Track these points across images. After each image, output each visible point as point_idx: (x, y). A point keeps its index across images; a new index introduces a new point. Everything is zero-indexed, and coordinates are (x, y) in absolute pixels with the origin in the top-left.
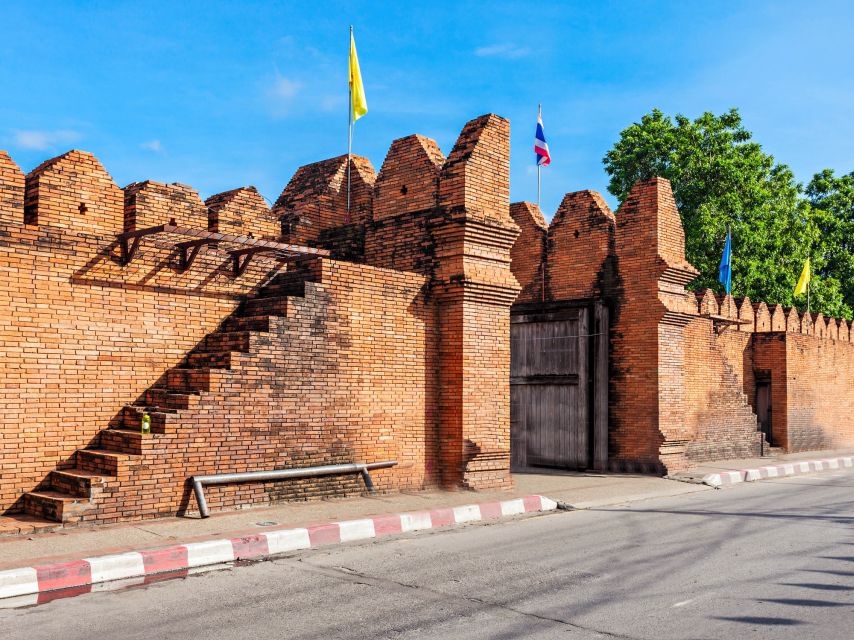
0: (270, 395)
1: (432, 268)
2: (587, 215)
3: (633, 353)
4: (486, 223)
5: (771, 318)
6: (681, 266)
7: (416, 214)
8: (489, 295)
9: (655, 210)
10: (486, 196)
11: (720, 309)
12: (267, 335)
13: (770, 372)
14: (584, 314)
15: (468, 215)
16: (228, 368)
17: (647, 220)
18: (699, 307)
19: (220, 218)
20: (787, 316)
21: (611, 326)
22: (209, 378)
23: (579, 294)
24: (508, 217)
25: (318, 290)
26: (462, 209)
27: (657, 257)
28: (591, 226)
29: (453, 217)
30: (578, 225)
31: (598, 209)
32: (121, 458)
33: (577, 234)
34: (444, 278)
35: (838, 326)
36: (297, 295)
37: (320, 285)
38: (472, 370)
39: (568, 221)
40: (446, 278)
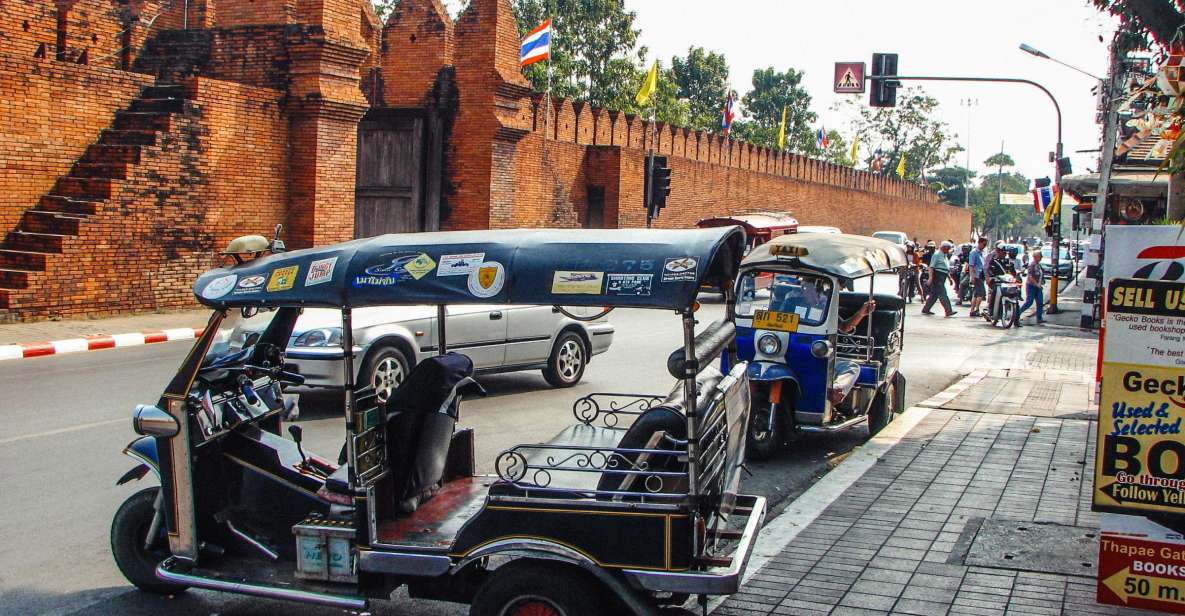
0: (156, 204)
1: (286, 83)
2: (425, 20)
3: (466, 167)
4: (342, 44)
5: (612, 127)
6: (515, 81)
7: (272, 28)
8: (341, 114)
9: (494, 23)
10: (341, 17)
11: (557, 115)
12: (154, 148)
13: (603, 188)
14: (418, 124)
15: (326, 38)
16: (124, 178)
17: (486, 32)
18: (535, 113)
19: (68, 20)
20: (630, 125)
21: (445, 138)
22: (110, 187)
23: (413, 102)
24: (359, 37)
25: (195, 107)
26: (320, 30)
27: (495, 72)
28: (429, 31)
29: (312, 37)
30: (414, 30)
31: (437, 14)
32: (48, 255)
33: (413, 38)
34: (301, 95)
35: (686, 137)
36: (178, 112)
37: (195, 102)
38: (323, 184)
39: (403, 23)
40: (303, 95)
